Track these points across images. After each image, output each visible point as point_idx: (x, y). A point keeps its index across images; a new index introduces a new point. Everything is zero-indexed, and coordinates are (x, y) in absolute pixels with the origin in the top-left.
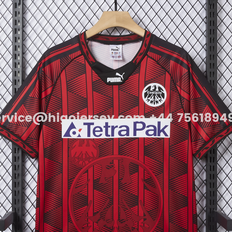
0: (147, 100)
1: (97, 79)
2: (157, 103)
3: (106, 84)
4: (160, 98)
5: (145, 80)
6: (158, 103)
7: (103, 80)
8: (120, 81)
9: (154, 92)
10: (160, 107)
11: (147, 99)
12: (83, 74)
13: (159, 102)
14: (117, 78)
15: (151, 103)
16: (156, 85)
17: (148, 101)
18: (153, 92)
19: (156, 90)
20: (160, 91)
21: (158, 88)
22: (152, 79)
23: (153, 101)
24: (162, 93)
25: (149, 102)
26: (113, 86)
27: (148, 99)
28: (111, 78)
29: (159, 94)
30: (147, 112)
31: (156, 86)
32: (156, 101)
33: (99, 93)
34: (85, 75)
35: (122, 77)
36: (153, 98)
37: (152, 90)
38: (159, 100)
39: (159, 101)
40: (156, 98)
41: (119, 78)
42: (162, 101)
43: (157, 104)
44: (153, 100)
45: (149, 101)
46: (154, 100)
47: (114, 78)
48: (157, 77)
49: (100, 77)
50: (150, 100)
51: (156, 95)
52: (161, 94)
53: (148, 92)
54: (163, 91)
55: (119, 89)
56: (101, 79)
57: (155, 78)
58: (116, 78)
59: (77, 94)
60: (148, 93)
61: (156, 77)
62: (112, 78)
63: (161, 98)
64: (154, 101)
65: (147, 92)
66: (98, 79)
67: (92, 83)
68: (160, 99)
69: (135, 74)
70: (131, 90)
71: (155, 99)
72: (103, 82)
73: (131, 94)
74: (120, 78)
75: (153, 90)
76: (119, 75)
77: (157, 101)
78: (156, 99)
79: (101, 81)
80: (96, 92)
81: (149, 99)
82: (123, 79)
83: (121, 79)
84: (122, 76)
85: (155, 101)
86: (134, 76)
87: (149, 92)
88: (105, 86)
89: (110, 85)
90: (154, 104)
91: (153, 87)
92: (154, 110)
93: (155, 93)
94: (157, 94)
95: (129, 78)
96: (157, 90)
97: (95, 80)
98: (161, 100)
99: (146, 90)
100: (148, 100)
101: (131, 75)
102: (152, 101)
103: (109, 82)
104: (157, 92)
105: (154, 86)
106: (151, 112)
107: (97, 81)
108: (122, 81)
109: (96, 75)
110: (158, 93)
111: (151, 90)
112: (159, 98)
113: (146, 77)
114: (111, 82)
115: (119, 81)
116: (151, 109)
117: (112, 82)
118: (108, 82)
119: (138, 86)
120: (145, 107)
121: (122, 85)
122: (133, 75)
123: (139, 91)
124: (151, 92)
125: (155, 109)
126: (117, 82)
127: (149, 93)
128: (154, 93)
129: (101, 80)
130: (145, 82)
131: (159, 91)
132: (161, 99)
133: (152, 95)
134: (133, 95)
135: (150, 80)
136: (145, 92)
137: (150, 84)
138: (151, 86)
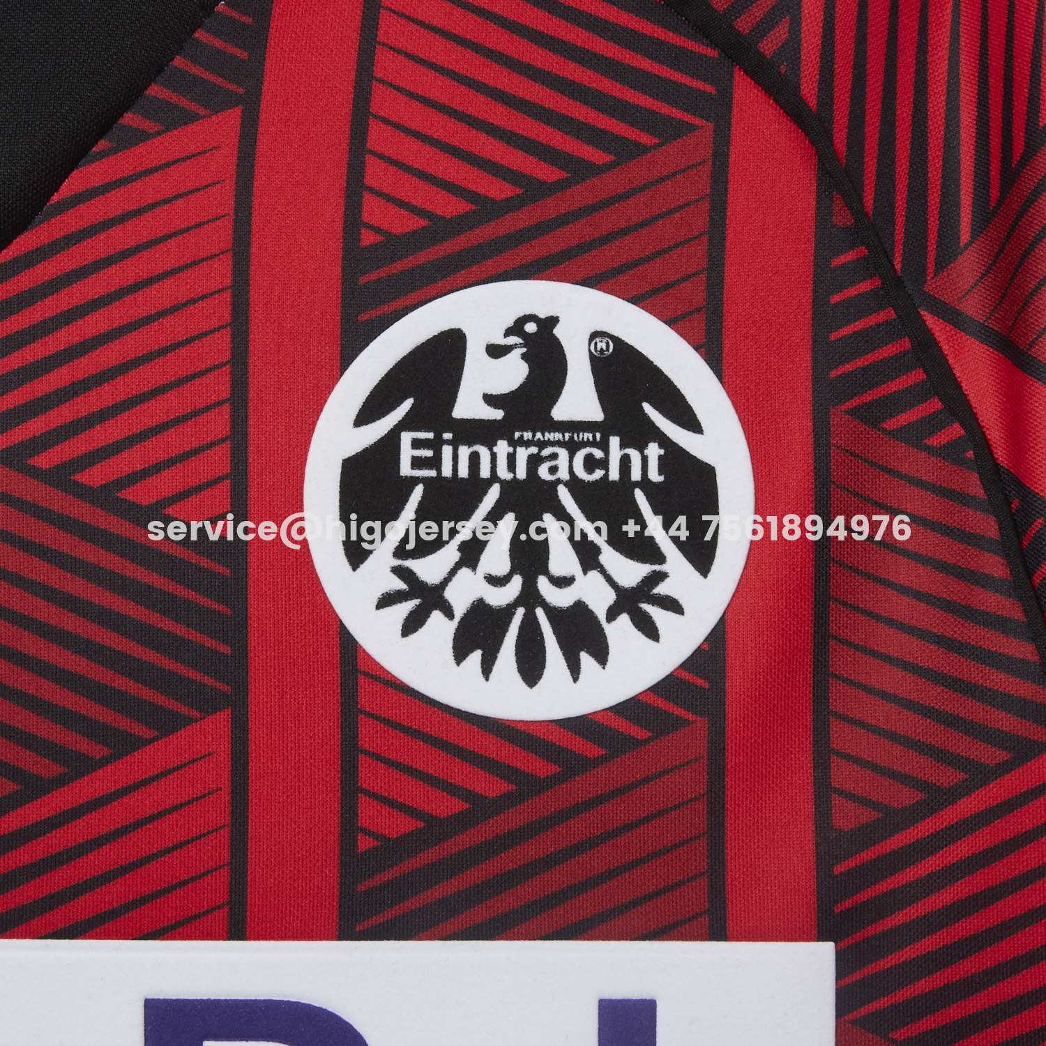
0: (387, 600)
2: (585, 658)
4: (643, 549)
5: (353, 222)
6: (602, 656)
9: (522, 454)
10: (639, 733)
11: (400, 585)
13: (620, 632)
15: (476, 657)
16: (553, 321)
17: (412, 625)
18: (502, 448)
19: (559, 412)
20: (640, 434)
22: (486, 209)
23: (508, 611)
24: (675, 458)
25: (440, 629)
27: (415, 586)
29: (614, 475)
30: (397, 825)
31: (558, 331)
32: (552, 613)
37: (490, 400)
38: (610, 597)
39: (624, 619)
42: (672, 605)
43: (575, 669)
44: (500, 597)
45: (436, 616)
46: (530, 597)
48: (580, 170)
50: (450, 594)
51: (564, 495)
52: (655, 476)
53: (407, 453)
54: (690, 422)
57: (534, 191)
60: (406, 469)
61: (546, 173)
63: (660, 558)
64: (520, 612)
65: (390, 443)
68: (630, 572)
69: (176, 119)
70: (103, 416)
71: (543, 584)
73: (94, 477)
75: (498, 414)
77: (580, 606)
78: (563, 582)
81: (430, 569)
85: (540, 613)
87: (436, 445)
90: (531, 668)
91: (495, 351)
92: (528, 786)
93: (534, 462)
94: (574, 484)
95: (68, 188)
96: (579, 400)
98: (661, 589)
99: (366, 415)
101: (101, 135)
102: (479, 607)
104: (572, 447)
105: (516, 328)
106: (463, 821)
110: (590, 464)
111: (469, 405)
113: (376, 173)
116: (462, 774)
119: (222, 344)
120: (368, 733)
122: (140, 137)
123: (238, 435)
124: (464, 452)
125: (542, 768)
127: (435, 462)
128: (521, 473)
130: (354, 257)
131: (604, 429)
132: (660, 577)
133: (494, 493)
134: (130, 495)
135: (441, 228)
136: (359, 449)
137: (452, 295)
138: (465, 331)
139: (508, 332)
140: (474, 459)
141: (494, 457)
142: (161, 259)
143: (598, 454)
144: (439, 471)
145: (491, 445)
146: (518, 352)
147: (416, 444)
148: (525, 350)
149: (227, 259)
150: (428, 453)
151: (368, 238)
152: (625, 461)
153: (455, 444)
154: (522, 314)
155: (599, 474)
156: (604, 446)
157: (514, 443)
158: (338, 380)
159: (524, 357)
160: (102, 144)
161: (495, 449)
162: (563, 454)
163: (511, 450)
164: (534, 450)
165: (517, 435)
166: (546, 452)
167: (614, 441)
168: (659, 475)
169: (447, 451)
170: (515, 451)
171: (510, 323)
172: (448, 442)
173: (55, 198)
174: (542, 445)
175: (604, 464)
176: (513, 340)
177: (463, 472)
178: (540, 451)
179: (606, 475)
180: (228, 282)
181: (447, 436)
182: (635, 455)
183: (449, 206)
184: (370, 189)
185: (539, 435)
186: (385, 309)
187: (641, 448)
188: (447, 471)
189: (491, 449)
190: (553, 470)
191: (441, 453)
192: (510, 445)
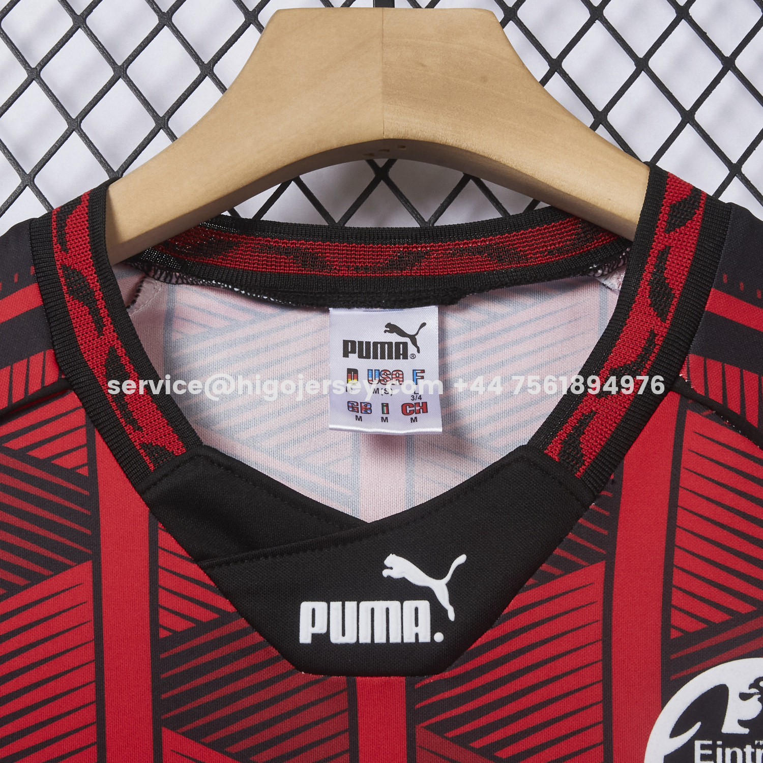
1: (205, 616)
3: (285, 666)
5: (666, 625)
7: (255, 626)
8: (425, 638)
9: (759, 753)
12: (68, 562)
14: (394, 605)
18: (749, 749)
22: (738, 619)
26: (359, 679)
28: (336, 606)
34: (83, 571)
35: (443, 596)
37: (742, 723)
41: (409, 605)
47: (366, 606)
49: (226, 595)
53: (698, 752)
55: (413, 717)
56: (241, 613)
58: (380, 606)
60: (698, 760)
62: (351, 606)
65: (690, 745)
66: (211, 616)
67: (157, 645)
69: (569, 568)
70: (535, 729)
72: (257, 638)
74: (424, 606)
75: (746, 731)
76: (417, 576)
79: (241, 634)
80: (195, 735)
82: (452, 616)
83: (437, 611)
84: (440, 588)
86: (558, 585)
87: (713, 747)
88: (284, 676)
89: (329, 672)
91: (744, 697)
95: (513, 604)
97: (182, 625)
99: (677, 731)
103: (321, 640)
105: (755, 684)
107: (201, 628)
108: (439, 637)
111: (730, 726)
113: (678, 598)
114: (336, 638)
115: (409, 638)
117: (350, 638)
118: (305, 637)
119: (597, 692)
121: (446, 674)
122: (551, 577)
123: (608, 742)
124: (728, 751)
126: (395, 638)
127: (713, 757)
129: (242, 623)
130: (668, 644)
135: (713, 629)
136: (673, 750)
137: (720, 666)
138: (728, 685)
139: (751, 686)
140: (734, 755)
141: (744, 754)
144: (715, 761)
145: (742, 748)
146: (756, 697)
147: (703, 747)
148: (760, 696)
149: (600, 645)
150: (710, 752)
151: (674, 634)
153: (723, 747)
154: (758, 677)
157: (755, 747)
158: (660, 712)
159: (759, 700)
160: (531, 581)
161: (745, 750)
163: (753, 750)
165: (756, 742)
169: (719, 751)
170: (755, 751)
171: (752, 681)
172: (720, 746)
173: (506, 611)
176: (753, 691)
180: (600, 657)
181: (719, 743)
183: (718, 617)
184: (676, 607)
186: (685, 673)
189: (742, 750)
191: (716, 752)
192: (752, 748)
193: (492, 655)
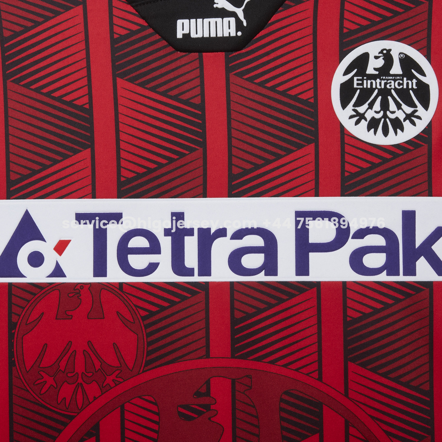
0: (351, 117)
1: (135, 28)
2: (398, 130)
3: (170, 49)
5: (342, 27)
6: (402, 130)
7: (157, 32)
8: (233, 34)
9: (383, 82)
10: (411, 148)
11: (354, 113)
12: (72, 5)
13: (407, 124)
14: (219, 20)
15: (373, 130)
16: (390, 50)
17: (357, 123)
18: (378, 81)
19: (392, 72)
20: (411, 77)
21: (401, 60)
22: (374, 23)
23: (380, 120)
24: (419, 83)
25: (364, 124)
26: (204, 54)
27: (358, 114)
28: (193, 21)
29: (405, 87)
30: (355, 170)
31: (391, 53)
32: (390, 120)
33: (139, 85)
34: (79, 10)
35: (241, 15)
36: (377, 106)
37: (375, 69)
38: (404, 116)
39: (408, 121)
40: (392, 106)
41: (226, 20)
42: (419, 118)
43: (396, 133)
44: (378, 116)
45: (363, 121)
46: (385, 116)
47: (206, 20)
48: (396, 13)
49: (143, 18)
50: (366, 115)
51: (393, 92)
52: (415, 87)
53: (355, 82)
54: (423, 74)
55: (228, 70)
56: (150, 26)
57: (385, 19)
58: (213, 20)
59: (45, 91)
60: (355, 86)
61: (388, 14)
62: (200, 21)
63: (416, 107)
64: (383, 120)
65: (352, 79)
66: (137, 27)
67: (113, 41)
68: (409, 110)
69: (298, 3)
71: (388, 113)
72: (157, 37)
73: (281, 88)
74: (233, 20)
75: (377, 73)
76: (230, 7)
77: (397, 118)
78: (393, 112)
79: (150, 35)
80: (131, 80)
81: (361, 109)
82: (245, 24)
83: (238, 22)
84: (240, 12)
85: (387, 120)
86: (292, 11)
87: (362, 80)
88: (170, 53)
89: (190, 51)
90: (386, 133)
91: (376, 58)
92: (385, 161)
93: (386, 84)
94: (395, 89)
95: (273, 19)
96: (396, 69)
97: (124, 32)
98: (416, 114)
99: (346, 73)
100: (356, 119)
101: (280, 6)
102: (373, 119)
103: (187, 36)
104: (395, 80)
105: (381, 52)
106: (370, 169)
107: (133, 33)
108: (239, 34)
109: (129, 8)
110: (399, 84)
111: (370, 70)
112: (404, 106)
113: (347, 15)
114: (193, 35)
115: (226, 35)
116: (369, 158)
117: (200, 35)
118: (179, 35)
119: (310, 57)
120: (347, 149)
121: (244, 51)
122: (290, 7)
123: (315, 79)
124: (369, 82)
125: (388, 156)
126: (220, 35)
127: (362, 84)
128: (383, 87)
129: (151, 31)
130: (342, 35)
131: (403, 76)
132: (416, 111)
133: (376, 92)
134: (290, 93)
135: (363, 28)
136: (344, 81)
137: (365, 44)
138: (369, 53)
139: (379, 53)
140: (372, 83)
141: (376, 83)
142: (296, 36)
143: (401, 82)
144: (363, 86)
145: (375, 80)
146: (382, 58)
147: (358, 80)
148: (383, 57)
149: (312, 36)
150: (361, 82)
151: (345, 31)
152: (408, 84)
153: (367, 80)
154: (383, 49)
155: (401, 87)
156: (403, 80)
157: (381, 80)
158: (339, 65)
159: (383, 59)
160: (281, 9)
161: (376, 81)
162: (393, 82)
163: (380, 81)
164: (386, 81)
165: (382, 77)
166: (389, 82)
167: (405, 79)
168: (416, 87)
169: (365, 81)
170: (381, 81)
171: (380, 51)
172: (365, 79)
173: (270, 22)
174: (388, 80)
175: (402, 84)
176: (381, 55)
177: (369, 86)
178: (387, 81)
179: (403, 87)
180: (312, 42)
181: (365, 78)
182: (410, 82)
183: (365, 23)
184: (346, 19)
185: (387, 78)
186: (350, 48)
187: (411, 80)
188: (365, 86)
189: (375, 81)
190: (390, 86)
191: (363, 82)
192: (380, 80)
193: (263, 42)
